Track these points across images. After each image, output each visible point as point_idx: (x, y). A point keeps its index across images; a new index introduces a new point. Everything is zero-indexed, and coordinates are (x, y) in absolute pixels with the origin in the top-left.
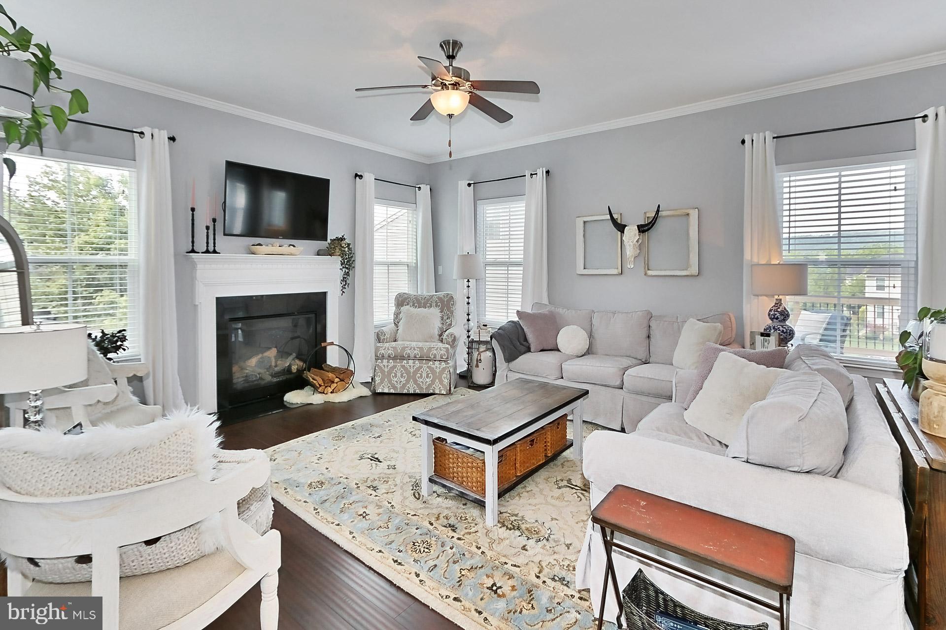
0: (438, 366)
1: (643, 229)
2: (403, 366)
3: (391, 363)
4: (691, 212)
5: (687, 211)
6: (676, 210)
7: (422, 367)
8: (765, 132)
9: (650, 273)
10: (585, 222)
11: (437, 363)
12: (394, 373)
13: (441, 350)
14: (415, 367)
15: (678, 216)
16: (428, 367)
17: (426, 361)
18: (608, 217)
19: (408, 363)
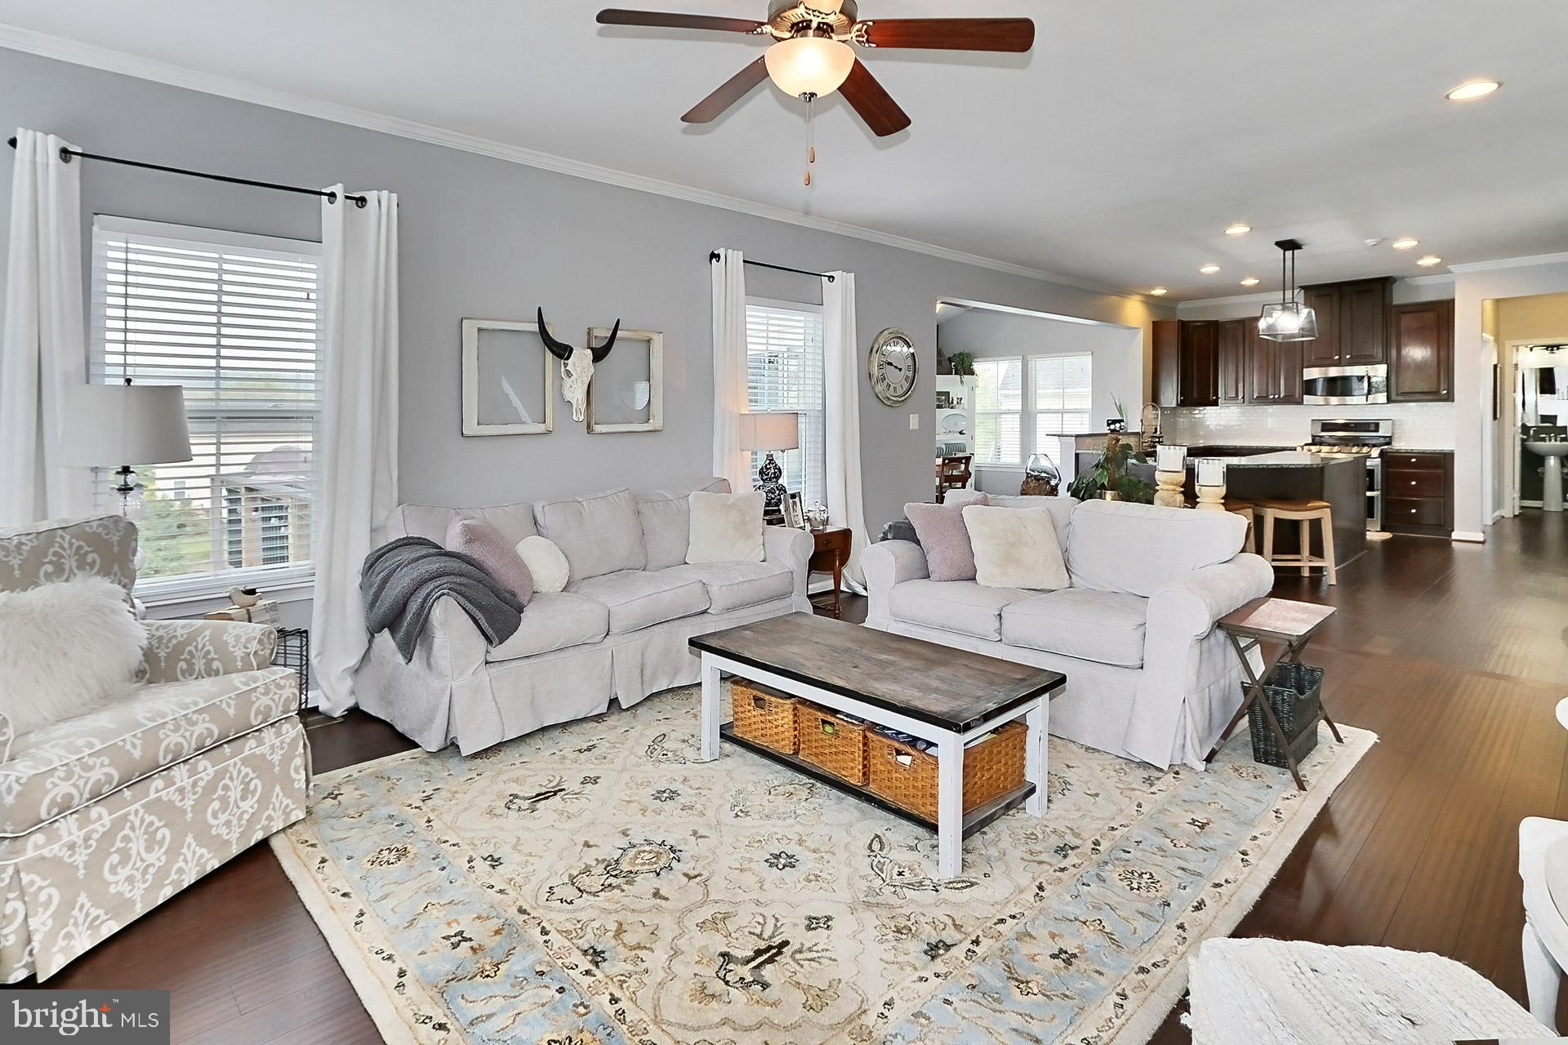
0: (277, 742)
1: (599, 355)
2: (156, 806)
3: (100, 818)
4: (655, 337)
5: (650, 335)
6: (636, 331)
7: (225, 770)
8: (727, 250)
9: (598, 428)
10: (480, 330)
11: (269, 735)
12: (118, 851)
13: (280, 687)
14: (201, 784)
15: (637, 340)
16: (244, 762)
17: (233, 744)
18: (535, 327)
19: (170, 783)
